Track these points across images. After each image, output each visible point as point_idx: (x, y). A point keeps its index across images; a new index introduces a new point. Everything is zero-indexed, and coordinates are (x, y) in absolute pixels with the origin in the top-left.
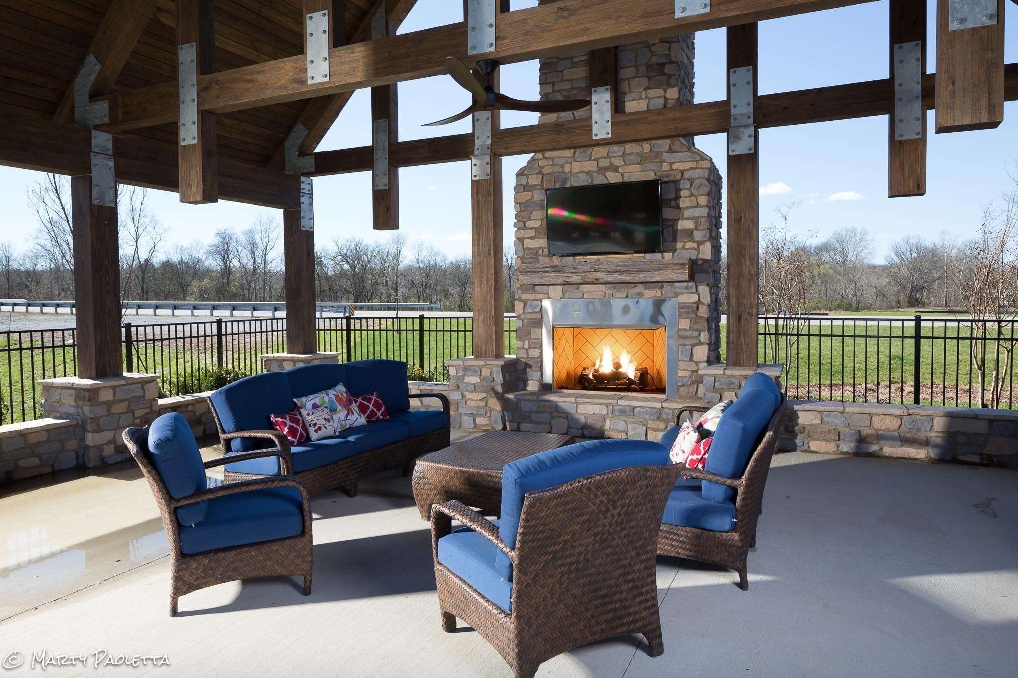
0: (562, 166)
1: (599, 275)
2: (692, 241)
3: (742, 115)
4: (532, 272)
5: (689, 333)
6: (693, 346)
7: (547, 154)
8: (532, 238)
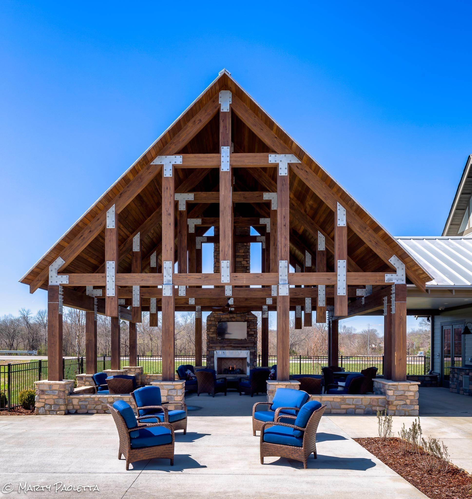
0: (220, 316)
1: (232, 345)
2: (253, 337)
3: (265, 308)
4: (214, 343)
5: (252, 359)
6: (253, 362)
7: (216, 312)
8: (212, 334)
